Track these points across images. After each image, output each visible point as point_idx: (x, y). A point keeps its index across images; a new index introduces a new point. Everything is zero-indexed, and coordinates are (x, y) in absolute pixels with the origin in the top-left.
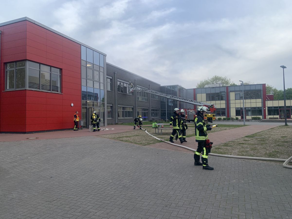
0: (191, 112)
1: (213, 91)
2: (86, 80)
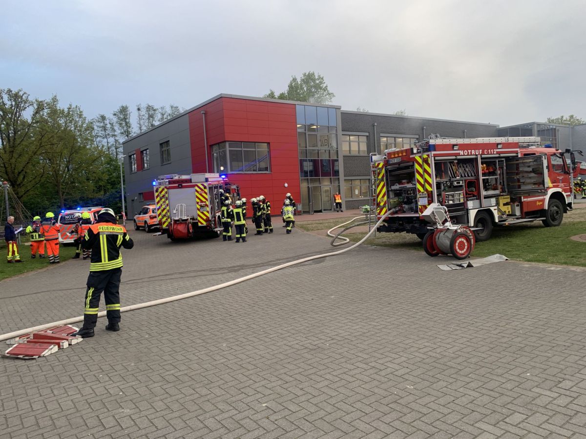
2: (306, 150)
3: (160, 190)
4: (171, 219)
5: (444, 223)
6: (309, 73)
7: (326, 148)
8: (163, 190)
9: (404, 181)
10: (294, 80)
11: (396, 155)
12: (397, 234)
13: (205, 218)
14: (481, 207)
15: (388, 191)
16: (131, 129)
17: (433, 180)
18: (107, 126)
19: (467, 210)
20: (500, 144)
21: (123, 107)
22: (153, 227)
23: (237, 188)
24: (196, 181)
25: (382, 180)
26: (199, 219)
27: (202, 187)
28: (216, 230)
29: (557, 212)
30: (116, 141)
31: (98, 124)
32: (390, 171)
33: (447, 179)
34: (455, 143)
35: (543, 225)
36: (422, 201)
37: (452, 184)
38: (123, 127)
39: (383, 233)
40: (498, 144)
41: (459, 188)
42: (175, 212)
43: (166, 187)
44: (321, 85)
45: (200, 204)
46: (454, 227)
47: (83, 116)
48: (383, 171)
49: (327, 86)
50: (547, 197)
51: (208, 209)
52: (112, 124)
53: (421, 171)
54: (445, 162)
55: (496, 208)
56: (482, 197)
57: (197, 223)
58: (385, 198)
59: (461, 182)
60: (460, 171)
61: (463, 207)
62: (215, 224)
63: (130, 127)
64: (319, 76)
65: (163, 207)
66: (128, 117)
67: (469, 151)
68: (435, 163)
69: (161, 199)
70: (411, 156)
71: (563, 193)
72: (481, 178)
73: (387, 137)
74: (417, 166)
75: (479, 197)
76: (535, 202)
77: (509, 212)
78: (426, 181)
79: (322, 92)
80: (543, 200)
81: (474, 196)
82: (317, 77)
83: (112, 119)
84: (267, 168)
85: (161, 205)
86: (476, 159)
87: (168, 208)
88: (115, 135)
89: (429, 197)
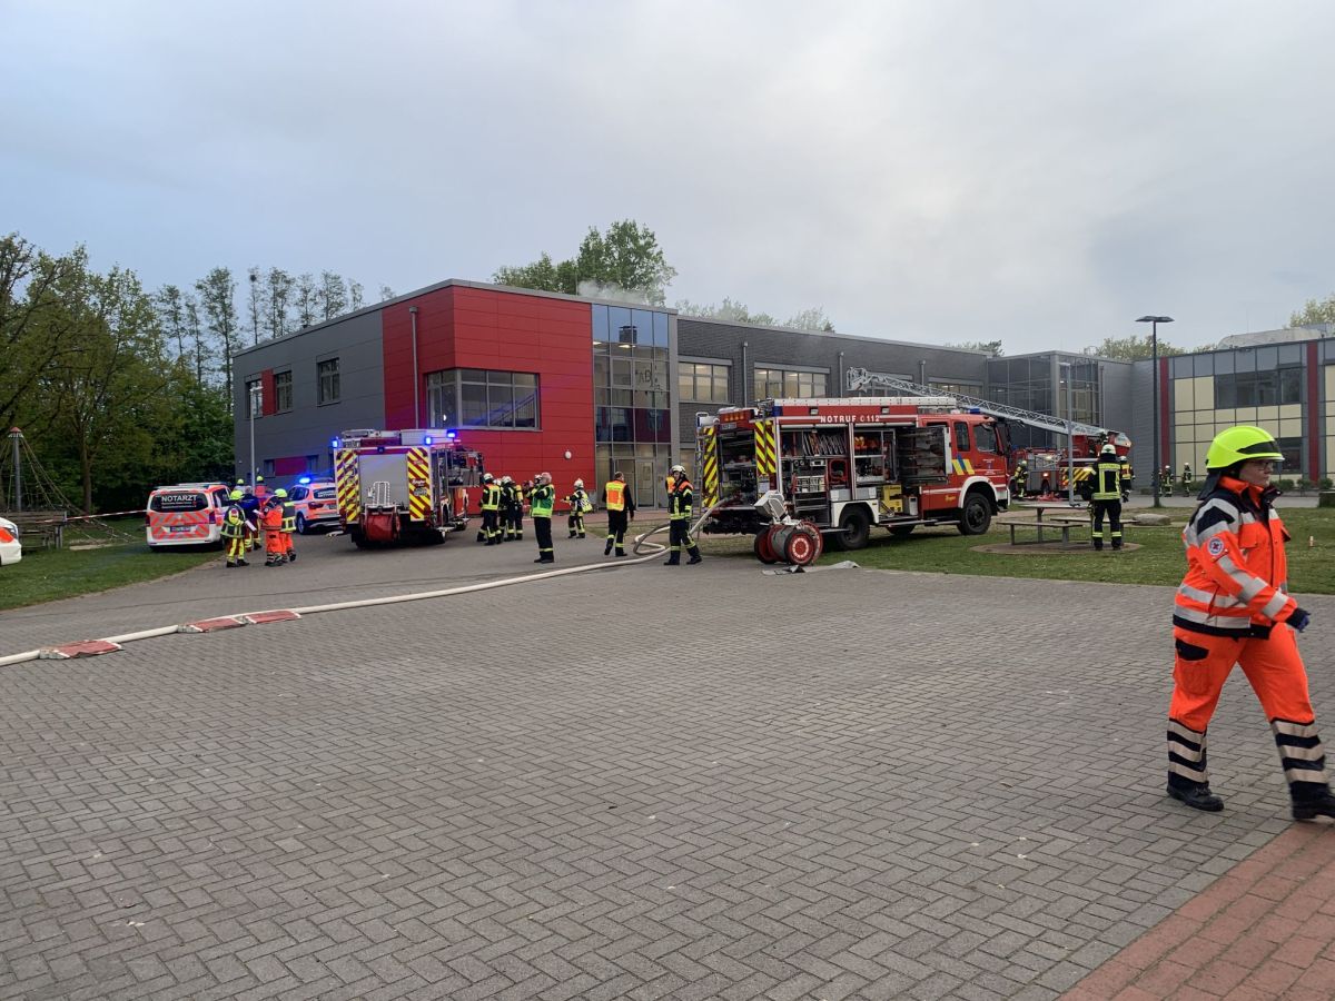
0: (1050, 462)
1: (1246, 365)
2: (609, 390)
3: (345, 455)
4: (363, 508)
5: (782, 518)
6: (625, 224)
7: (647, 386)
8: (350, 455)
9: (742, 457)
10: (594, 235)
11: (732, 419)
12: (731, 535)
13: (422, 507)
14: (852, 500)
15: (720, 471)
16: (233, 319)
17: (778, 458)
18: (180, 311)
19: (830, 502)
20: (887, 407)
21: (218, 271)
22: (315, 525)
23: (479, 456)
24: (411, 443)
25: (712, 454)
26: (412, 508)
27: (420, 454)
28: (440, 528)
29: (980, 514)
30: (199, 344)
31: (161, 306)
32: (724, 441)
33: (800, 457)
34: (815, 405)
35: (958, 531)
36: (763, 487)
37: (807, 462)
38: (217, 316)
39: (711, 535)
40: (883, 407)
41: (819, 470)
42: (370, 495)
43: (355, 452)
44: (650, 250)
45: (414, 482)
46: (794, 523)
47: (141, 293)
48: (715, 439)
49: (661, 252)
50: (964, 490)
51: (430, 492)
52: (192, 308)
53: (762, 443)
54: (798, 433)
55: (876, 501)
56: (854, 485)
57: (408, 516)
58: (716, 482)
59: (822, 462)
60: (822, 445)
61: (823, 498)
62: (439, 520)
63: (231, 315)
64: (646, 230)
65: (350, 485)
66: (228, 293)
67: (836, 417)
68: (781, 433)
69: (346, 471)
70: (751, 422)
71: (991, 484)
72: (853, 457)
73: (767, 370)
74: (758, 437)
75: (849, 486)
76: (944, 495)
77: (899, 509)
78: (768, 458)
79: (652, 263)
80: (957, 494)
81: (842, 483)
82: (640, 233)
83: (193, 297)
84: (533, 420)
85: (346, 483)
86: (847, 429)
87: (357, 488)
88: (198, 332)
89: (771, 482)
